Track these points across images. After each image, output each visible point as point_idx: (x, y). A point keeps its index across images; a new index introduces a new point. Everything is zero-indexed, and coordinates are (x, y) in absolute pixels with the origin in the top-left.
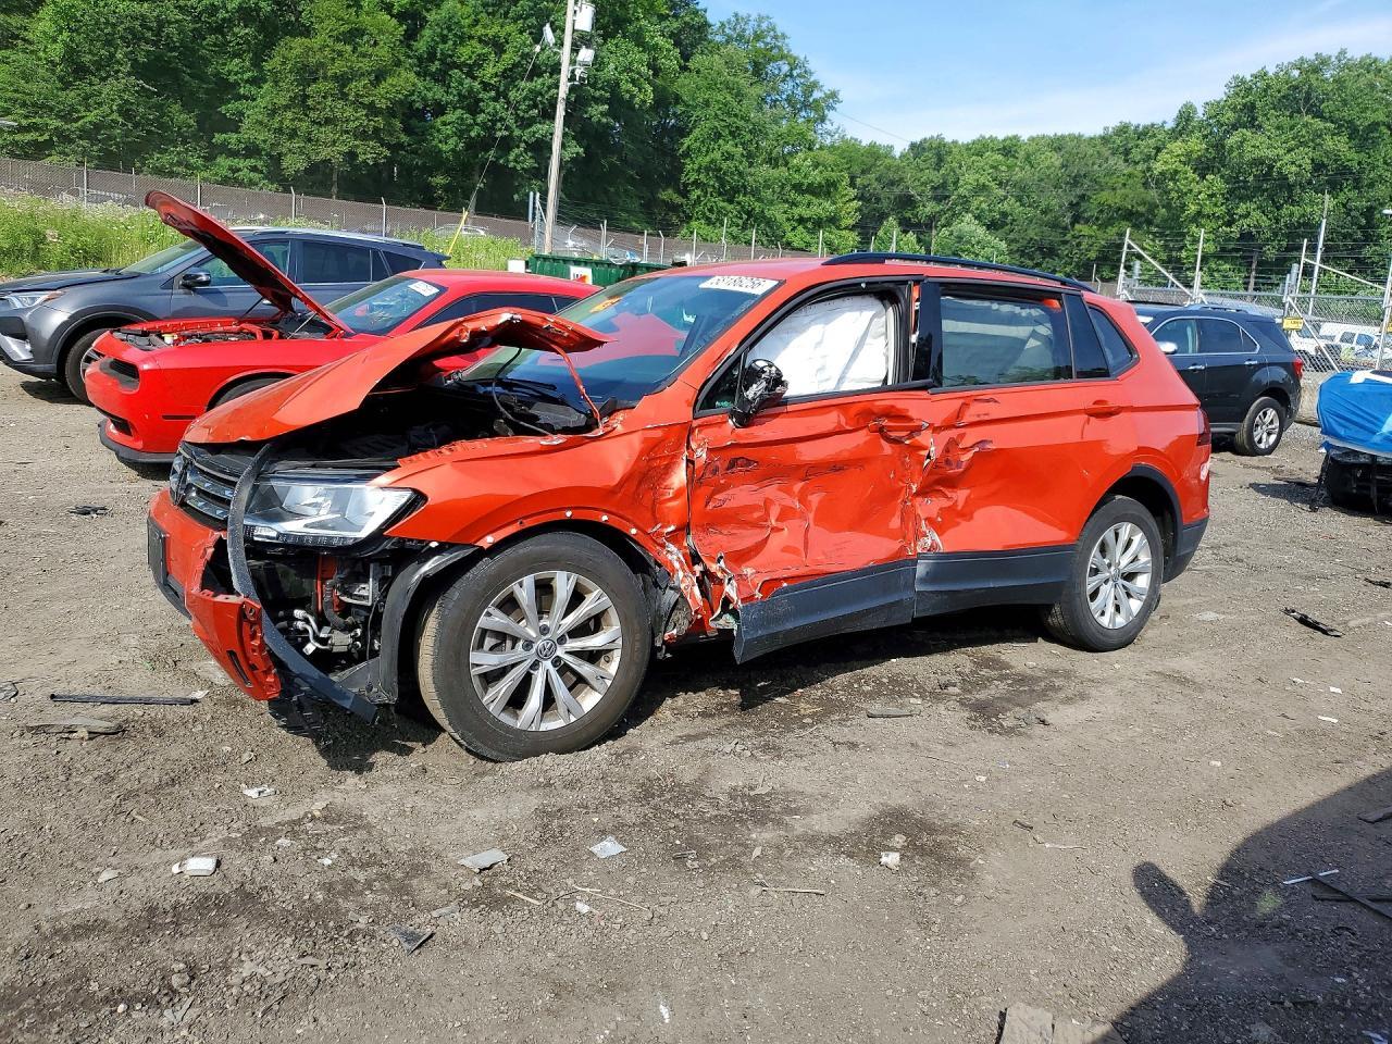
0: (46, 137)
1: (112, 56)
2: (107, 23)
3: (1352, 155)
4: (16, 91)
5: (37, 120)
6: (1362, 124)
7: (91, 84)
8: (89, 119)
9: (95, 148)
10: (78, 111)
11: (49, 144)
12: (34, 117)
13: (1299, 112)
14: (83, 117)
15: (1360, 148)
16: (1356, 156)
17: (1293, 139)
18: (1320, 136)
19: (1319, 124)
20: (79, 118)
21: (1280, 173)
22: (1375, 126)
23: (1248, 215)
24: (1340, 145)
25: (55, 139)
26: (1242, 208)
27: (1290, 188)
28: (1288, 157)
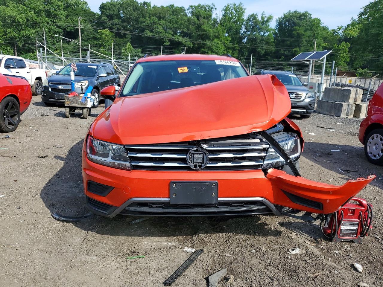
3: (36, 18)
6: (37, 10)
13: (18, 3)
15: (38, 16)
16: (37, 18)
17: (19, 11)
18: (26, 11)
19: (25, 8)
21: (18, 21)
22: (40, 11)
23: (10, 33)
24: (32, 14)
26: (8, 30)
27: (21, 25)
28: (19, 17)
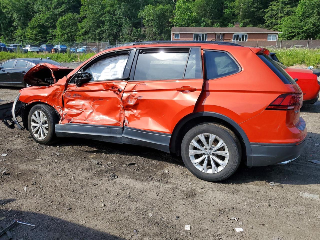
0: (295, 34)
1: (313, 12)
2: (313, 4)
4: (290, 25)
5: (294, 30)
7: (307, 20)
8: (305, 28)
9: (305, 35)
10: (303, 27)
11: (295, 36)
12: (293, 30)
14: (304, 28)
20: (303, 29)
25: (297, 34)
